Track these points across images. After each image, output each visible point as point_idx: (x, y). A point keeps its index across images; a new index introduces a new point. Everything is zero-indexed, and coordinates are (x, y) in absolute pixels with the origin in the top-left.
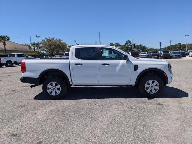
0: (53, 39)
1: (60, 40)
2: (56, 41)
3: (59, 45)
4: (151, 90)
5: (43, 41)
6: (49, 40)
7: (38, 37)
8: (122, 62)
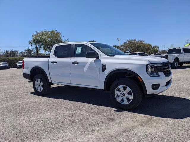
0: (135, 40)
1: (141, 41)
2: (138, 42)
3: (140, 47)
4: (123, 99)
5: (125, 43)
6: (130, 42)
7: (119, 39)
8: (91, 60)
